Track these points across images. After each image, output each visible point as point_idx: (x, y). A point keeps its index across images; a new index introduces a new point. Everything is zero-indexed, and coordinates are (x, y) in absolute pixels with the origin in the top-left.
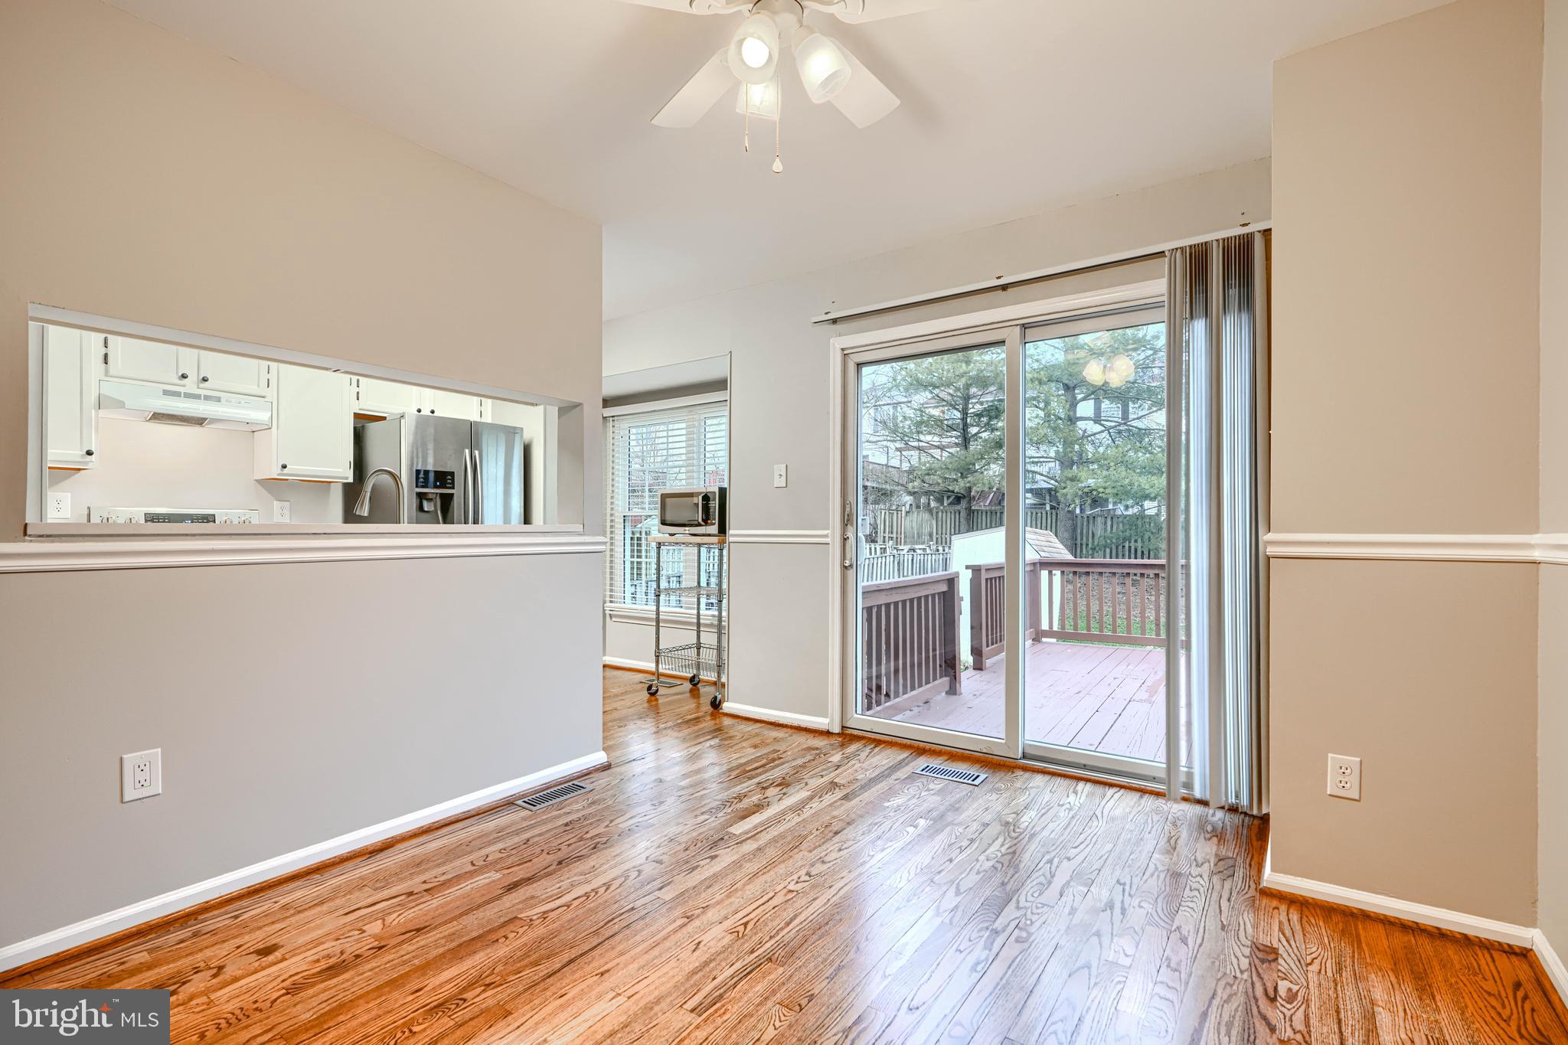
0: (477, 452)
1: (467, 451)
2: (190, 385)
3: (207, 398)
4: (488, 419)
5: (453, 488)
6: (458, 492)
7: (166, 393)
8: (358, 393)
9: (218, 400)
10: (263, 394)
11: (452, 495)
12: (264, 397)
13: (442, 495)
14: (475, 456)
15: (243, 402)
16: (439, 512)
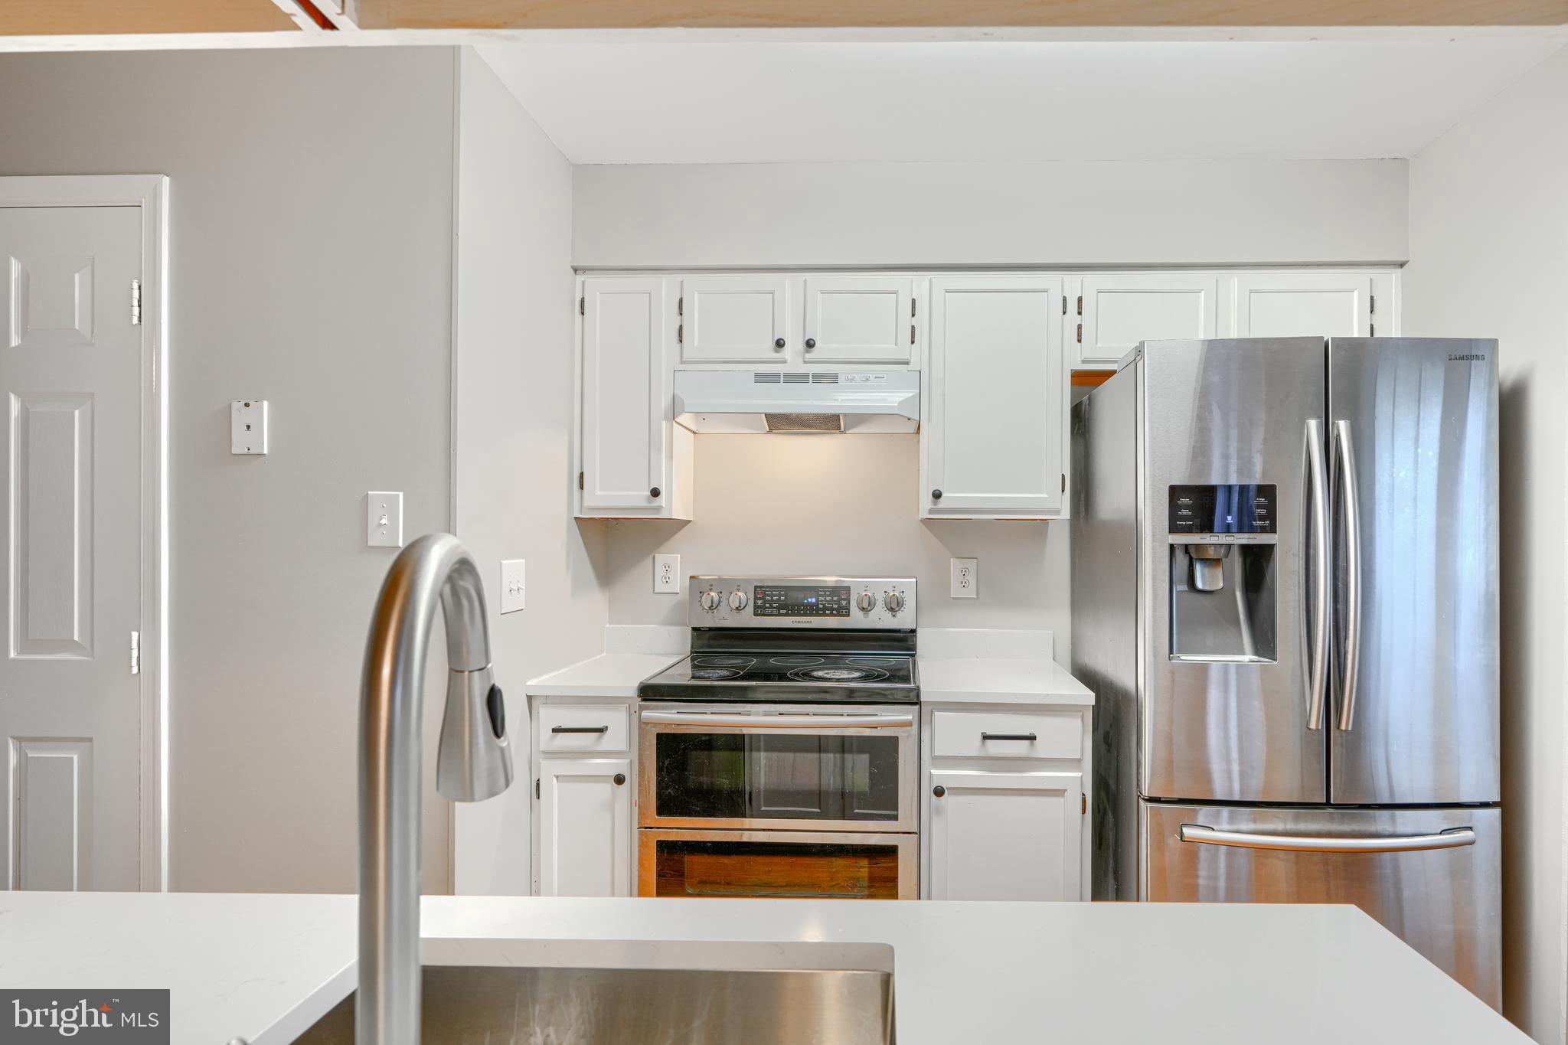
0: (1343, 427)
1: (1313, 426)
2: (792, 358)
3: (818, 378)
4: (1391, 327)
5: (1273, 529)
6: (1285, 541)
7: (761, 378)
8: (1080, 327)
9: (834, 379)
10: (904, 357)
11: (1269, 549)
12: (907, 363)
13: (1246, 549)
14: (1338, 438)
15: (872, 377)
16: (1239, 595)
